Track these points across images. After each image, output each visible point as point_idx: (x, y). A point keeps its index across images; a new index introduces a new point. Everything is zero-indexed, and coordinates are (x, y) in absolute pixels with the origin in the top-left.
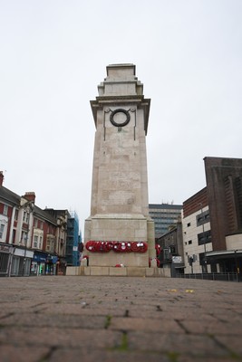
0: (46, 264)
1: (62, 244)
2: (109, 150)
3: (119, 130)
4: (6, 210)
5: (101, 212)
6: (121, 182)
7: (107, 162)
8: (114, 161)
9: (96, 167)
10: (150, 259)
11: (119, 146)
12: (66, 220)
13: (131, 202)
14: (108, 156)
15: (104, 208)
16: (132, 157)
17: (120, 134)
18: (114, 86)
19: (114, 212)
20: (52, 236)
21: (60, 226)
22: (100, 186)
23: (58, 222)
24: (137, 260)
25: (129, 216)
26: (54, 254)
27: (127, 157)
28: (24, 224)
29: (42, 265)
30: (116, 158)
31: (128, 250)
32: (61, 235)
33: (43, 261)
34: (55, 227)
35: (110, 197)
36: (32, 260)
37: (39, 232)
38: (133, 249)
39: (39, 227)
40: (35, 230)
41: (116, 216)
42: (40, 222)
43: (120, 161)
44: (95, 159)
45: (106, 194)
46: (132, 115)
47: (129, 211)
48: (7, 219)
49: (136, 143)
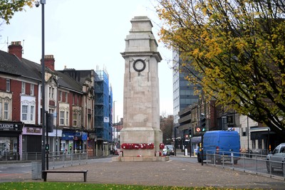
0: (74, 141)
1: (90, 116)
2: (133, 88)
3: (139, 75)
4: (32, 90)
5: (129, 126)
6: (140, 108)
7: (132, 96)
8: (136, 96)
9: (125, 98)
10: (155, 152)
11: (139, 86)
12: (92, 84)
13: (146, 121)
14: (132, 92)
15: (131, 125)
16: (146, 93)
17: (139, 78)
18: (136, 41)
19: (136, 126)
20: (78, 108)
21: (86, 94)
22: (128, 112)
23: (84, 89)
24: (149, 153)
25: (144, 129)
26: (83, 129)
27: (143, 93)
28: (50, 101)
29: (71, 143)
30: (137, 93)
31: (144, 148)
32: (88, 104)
33: (71, 139)
34: (81, 96)
35: (134, 118)
36: (61, 139)
37: (65, 106)
38: (147, 147)
39: (64, 101)
40: (61, 105)
41: (137, 129)
42: (64, 94)
43: (139, 95)
44: (124, 92)
45: (132, 116)
46: (147, 63)
47: (145, 126)
48: (34, 99)
49: (149, 83)
